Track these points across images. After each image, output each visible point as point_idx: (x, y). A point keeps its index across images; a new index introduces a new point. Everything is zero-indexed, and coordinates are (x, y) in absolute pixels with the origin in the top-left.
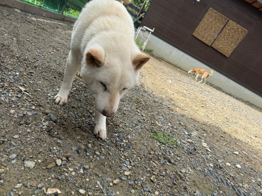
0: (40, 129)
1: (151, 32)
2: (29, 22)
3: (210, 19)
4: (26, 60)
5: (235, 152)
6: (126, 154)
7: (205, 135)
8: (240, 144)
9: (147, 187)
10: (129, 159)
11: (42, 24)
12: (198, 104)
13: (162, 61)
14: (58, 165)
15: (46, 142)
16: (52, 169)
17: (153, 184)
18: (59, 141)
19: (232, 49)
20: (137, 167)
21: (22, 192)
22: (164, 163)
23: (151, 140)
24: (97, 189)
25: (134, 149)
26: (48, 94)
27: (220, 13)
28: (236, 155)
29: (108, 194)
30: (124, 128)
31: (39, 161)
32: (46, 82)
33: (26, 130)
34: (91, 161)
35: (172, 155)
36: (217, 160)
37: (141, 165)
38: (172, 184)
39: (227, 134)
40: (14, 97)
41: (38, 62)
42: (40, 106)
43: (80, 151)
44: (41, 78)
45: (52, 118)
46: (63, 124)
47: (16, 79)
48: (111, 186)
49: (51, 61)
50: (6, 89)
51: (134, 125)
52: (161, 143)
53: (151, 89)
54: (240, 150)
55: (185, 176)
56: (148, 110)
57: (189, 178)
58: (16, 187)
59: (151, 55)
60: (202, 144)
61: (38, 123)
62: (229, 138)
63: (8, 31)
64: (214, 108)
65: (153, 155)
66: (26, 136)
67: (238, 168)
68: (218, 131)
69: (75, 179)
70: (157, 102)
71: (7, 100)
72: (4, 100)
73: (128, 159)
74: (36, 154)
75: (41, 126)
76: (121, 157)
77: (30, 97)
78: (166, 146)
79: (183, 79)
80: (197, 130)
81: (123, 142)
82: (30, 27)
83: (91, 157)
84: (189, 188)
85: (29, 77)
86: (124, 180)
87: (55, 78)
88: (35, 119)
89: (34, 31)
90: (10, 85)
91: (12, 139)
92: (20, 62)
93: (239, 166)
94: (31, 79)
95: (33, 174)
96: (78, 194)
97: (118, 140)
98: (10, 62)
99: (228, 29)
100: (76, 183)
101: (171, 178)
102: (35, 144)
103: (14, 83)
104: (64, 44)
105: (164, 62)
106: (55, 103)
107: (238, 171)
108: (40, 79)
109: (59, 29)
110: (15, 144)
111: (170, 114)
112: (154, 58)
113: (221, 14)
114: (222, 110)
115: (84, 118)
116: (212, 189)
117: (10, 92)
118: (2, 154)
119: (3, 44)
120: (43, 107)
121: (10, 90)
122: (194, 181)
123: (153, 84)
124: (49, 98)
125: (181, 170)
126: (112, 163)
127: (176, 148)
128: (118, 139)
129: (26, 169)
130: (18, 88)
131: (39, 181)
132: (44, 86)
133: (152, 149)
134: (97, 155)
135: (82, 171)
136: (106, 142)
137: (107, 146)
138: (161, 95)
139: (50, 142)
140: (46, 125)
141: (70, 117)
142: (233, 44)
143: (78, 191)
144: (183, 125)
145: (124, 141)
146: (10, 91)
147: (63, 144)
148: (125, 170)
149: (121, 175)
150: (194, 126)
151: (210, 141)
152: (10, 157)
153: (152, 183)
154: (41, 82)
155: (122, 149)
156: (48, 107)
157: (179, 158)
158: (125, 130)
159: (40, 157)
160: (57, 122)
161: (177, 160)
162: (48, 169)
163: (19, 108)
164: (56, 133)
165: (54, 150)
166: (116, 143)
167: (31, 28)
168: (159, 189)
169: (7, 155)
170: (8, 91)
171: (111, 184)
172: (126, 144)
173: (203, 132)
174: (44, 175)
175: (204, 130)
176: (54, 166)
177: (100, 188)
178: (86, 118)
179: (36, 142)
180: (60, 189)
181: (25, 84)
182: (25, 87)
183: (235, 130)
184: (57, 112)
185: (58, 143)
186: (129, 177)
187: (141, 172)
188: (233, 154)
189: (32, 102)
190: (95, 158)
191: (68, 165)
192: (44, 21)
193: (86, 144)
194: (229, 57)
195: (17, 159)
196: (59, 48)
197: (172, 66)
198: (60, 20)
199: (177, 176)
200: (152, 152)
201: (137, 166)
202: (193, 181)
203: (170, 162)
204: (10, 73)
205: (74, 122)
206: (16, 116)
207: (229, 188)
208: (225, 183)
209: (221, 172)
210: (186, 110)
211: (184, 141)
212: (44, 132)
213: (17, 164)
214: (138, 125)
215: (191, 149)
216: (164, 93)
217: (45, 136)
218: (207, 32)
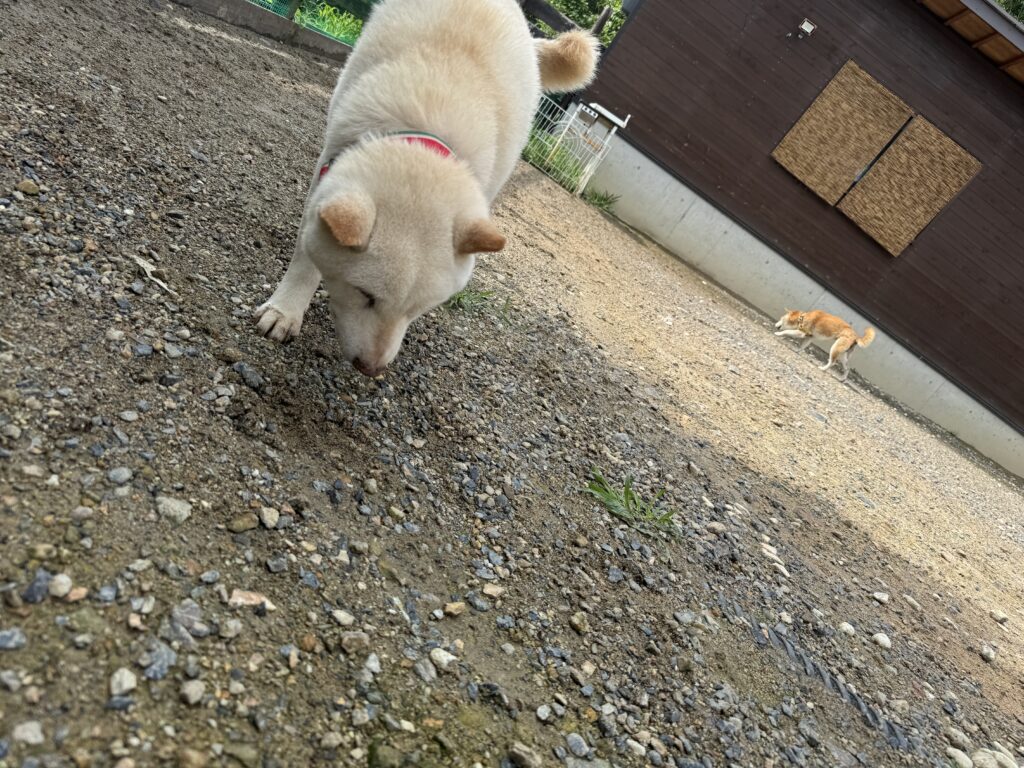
0: (208, 407)
1: (615, 129)
2: (167, 34)
3: (844, 105)
4: (156, 170)
5: (877, 595)
6: (494, 531)
7: (774, 520)
8: (898, 571)
9: (556, 645)
10: (503, 548)
11: (213, 45)
12: (764, 413)
13: (646, 241)
14: (268, 526)
15: (226, 448)
16: (249, 533)
17: (577, 638)
18: (272, 454)
19: (913, 227)
20: (529, 579)
21: (151, 583)
22: (619, 582)
23: (582, 502)
24: (393, 619)
25: (522, 520)
26: (233, 298)
27: (885, 86)
28: (878, 604)
29: (428, 642)
30: (490, 450)
31: (205, 504)
32: (228, 256)
33: (160, 401)
34: (376, 534)
35: (652, 560)
36: (809, 608)
37: (542, 574)
38: (642, 650)
39: (856, 529)
40: (120, 290)
41: (200, 182)
42: (207, 332)
43: (338, 496)
44: (210, 239)
45: (248, 375)
46: (283, 403)
47: (123, 231)
48: (437, 619)
49: (244, 187)
50: (92, 257)
51: (527, 445)
52: (616, 519)
53: (598, 336)
54: (895, 592)
55: (690, 635)
56: (579, 404)
57: (702, 642)
58: (131, 566)
59: (605, 216)
60: (762, 547)
61: (201, 385)
62: (863, 546)
63: (90, 58)
64: (819, 437)
65: (584, 551)
66: (161, 420)
67: (881, 647)
68: (825, 515)
69: (320, 575)
70: (615, 384)
71: (96, 296)
72: (85, 293)
73: (498, 548)
74: (195, 482)
75: (212, 395)
76: (476, 539)
77: (171, 297)
78: (633, 531)
79: (717, 317)
80: (746, 500)
81: (485, 492)
82: (168, 53)
83: (377, 520)
84: (700, 674)
85: (169, 230)
86: (483, 610)
87: (257, 245)
88: (191, 371)
89: (185, 69)
90: (103, 248)
91: (115, 422)
92: (137, 173)
93: (883, 638)
94: (173, 237)
95: (185, 539)
96: (329, 622)
97: (468, 482)
98: (101, 168)
99: (906, 150)
100: (323, 590)
101: (640, 630)
102: (192, 450)
103: (118, 244)
104: (289, 132)
105: (652, 248)
106: (258, 332)
107: (880, 655)
108: (206, 241)
109: (272, 74)
110: (125, 439)
111: (655, 430)
112: (617, 229)
113: (886, 91)
114: (848, 448)
115: (355, 397)
116: (778, 690)
117: (105, 270)
118: (85, 461)
119: (74, 101)
120: (216, 337)
121: (103, 262)
122: (719, 656)
123: (604, 320)
124: (237, 312)
125: (677, 614)
126: (444, 550)
127: (667, 541)
128: (467, 479)
129: (163, 520)
130: (133, 260)
131: (205, 562)
132: (219, 268)
133: (584, 533)
134: (397, 516)
135: (344, 556)
136: (427, 483)
137: (431, 498)
138: (629, 363)
139: (239, 452)
140: (230, 397)
141: (307, 385)
142: (919, 210)
143: (330, 615)
144: (699, 476)
145: (490, 489)
146: (105, 266)
147: (283, 466)
148: (487, 581)
149: (471, 592)
150: (737, 484)
151: (792, 544)
152: (112, 474)
153: (574, 634)
154: (208, 252)
155: (480, 515)
156: (234, 339)
157: (673, 576)
158: (495, 456)
159: (208, 491)
160: (264, 392)
161: (666, 581)
162: (234, 532)
163: (138, 328)
164: (263, 426)
165: (254, 478)
166: (460, 491)
167: (174, 55)
168: (597, 658)
169: (102, 468)
170: (98, 267)
171: (439, 613)
172: (496, 500)
173: (770, 509)
174: (220, 550)
175: (775, 505)
176: (253, 525)
177: (403, 619)
178: (364, 395)
179: (193, 444)
180: (272, 596)
181: (157, 251)
182: (155, 260)
183: (886, 520)
184: (264, 361)
185: (266, 458)
186: (499, 603)
187: (540, 595)
188: (868, 597)
189: (179, 315)
190: (389, 526)
191: (299, 531)
192: (220, 37)
193: (359, 477)
194: (899, 257)
195: (134, 486)
196: (273, 141)
197: (680, 266)
198: (278, 40)
199: (663, 631)
200: (582, 541)
201: (528, 574)
202: (716, 654)
203: (642, 582)
204: (102, 206)
205: (320, 401)
206: (126, 351)
207: (838, 697)
208: (828, 680)
209: (819, 647)
210: (715, 428)
211: (696, 526)
212: (219, 415)
213: (133, 500)
214: (539, 447)
215: (721, 554)
216: (641, 356)
217: (224, 430)
218: (828, 152)
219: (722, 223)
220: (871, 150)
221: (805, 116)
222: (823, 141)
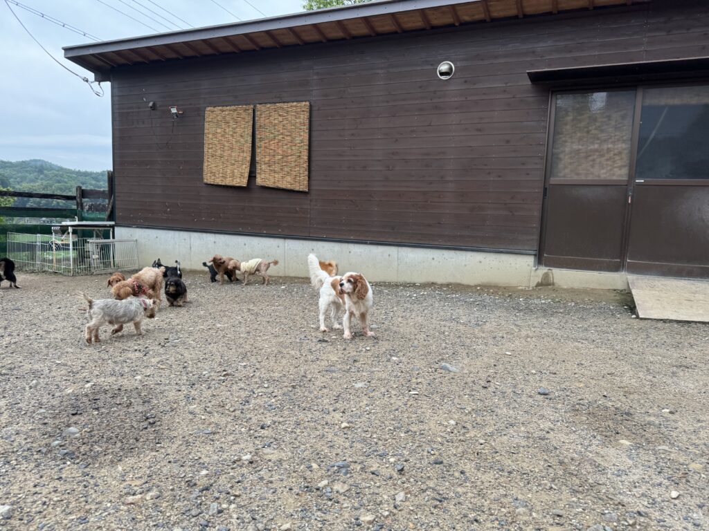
27: (231, 106)
218: (227, 161)
219: (209, 238)
221: (205, 150)
222: (221, 157)
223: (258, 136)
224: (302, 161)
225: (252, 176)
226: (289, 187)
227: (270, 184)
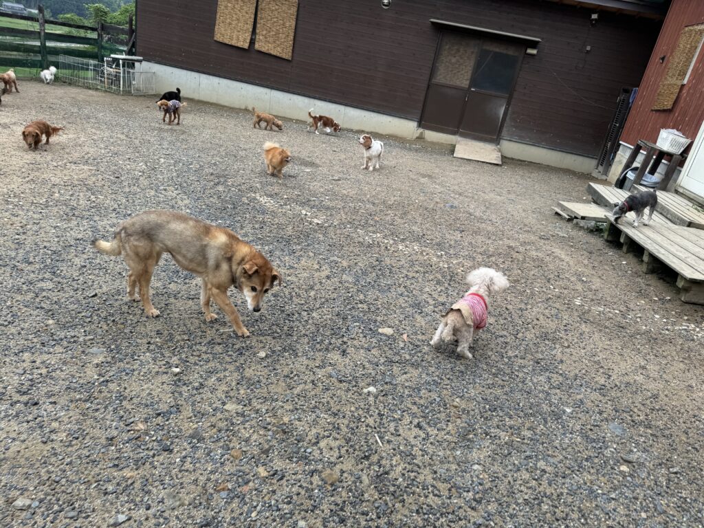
194: (292, 59)
218: (234, 28)
219: (215, 80)
220: (250, 18)
221: (218, 17)
222: (230, 24)
223: (259, 16)
224: (289, 39)
225: (252, 42)
226: (278, 54)
227: (263, 50)
